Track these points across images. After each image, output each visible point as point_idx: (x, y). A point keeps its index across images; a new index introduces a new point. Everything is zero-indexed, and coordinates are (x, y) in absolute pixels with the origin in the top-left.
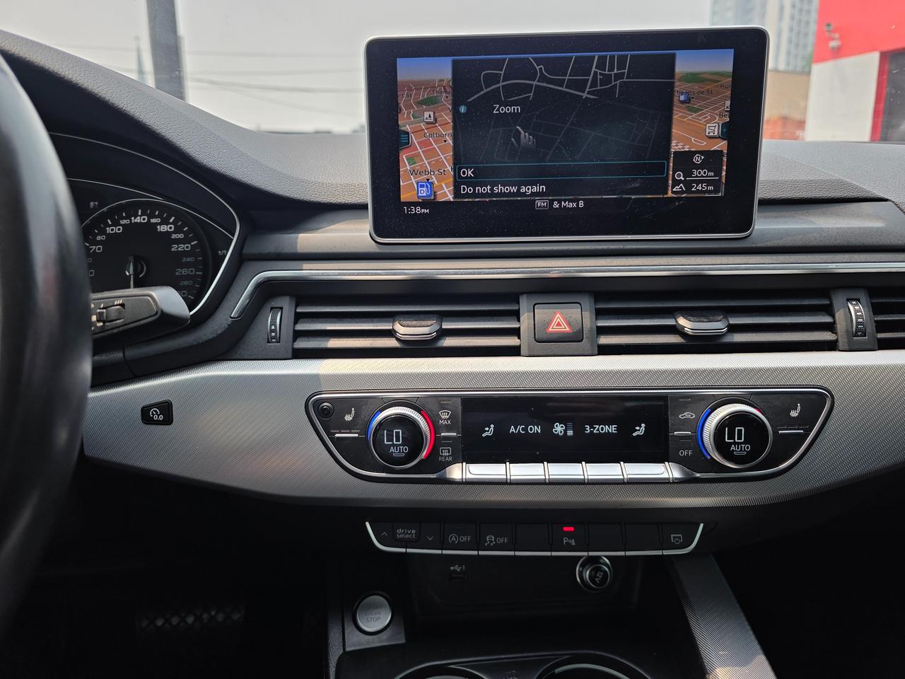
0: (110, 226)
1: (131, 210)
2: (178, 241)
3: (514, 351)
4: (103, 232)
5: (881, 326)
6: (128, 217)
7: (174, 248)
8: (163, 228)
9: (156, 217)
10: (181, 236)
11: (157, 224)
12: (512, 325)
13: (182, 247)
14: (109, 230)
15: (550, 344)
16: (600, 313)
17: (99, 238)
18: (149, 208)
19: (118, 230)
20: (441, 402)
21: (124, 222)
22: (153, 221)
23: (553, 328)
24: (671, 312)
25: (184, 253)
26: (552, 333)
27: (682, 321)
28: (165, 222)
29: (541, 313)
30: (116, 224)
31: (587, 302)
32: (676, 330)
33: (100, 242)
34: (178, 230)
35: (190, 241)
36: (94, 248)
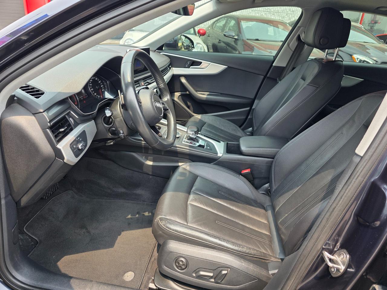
8: (96, 79)
9: (94, 77)
24: (146, 80)
32: (148, 82)
33: (91, 83)
34: (98, 79)
35: (100, 81)
36: (91, 85)
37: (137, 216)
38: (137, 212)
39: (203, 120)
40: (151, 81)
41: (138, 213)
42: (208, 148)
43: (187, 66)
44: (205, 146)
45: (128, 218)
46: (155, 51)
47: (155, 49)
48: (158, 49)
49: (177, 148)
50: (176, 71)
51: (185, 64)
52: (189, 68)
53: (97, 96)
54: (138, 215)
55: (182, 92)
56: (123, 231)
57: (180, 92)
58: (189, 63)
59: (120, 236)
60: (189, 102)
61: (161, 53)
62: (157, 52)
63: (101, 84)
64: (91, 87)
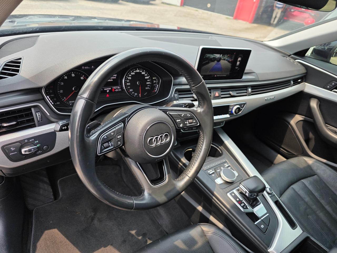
1: (136, 68)
2: (146, 76)
4: (130, 74)
5: (252, 92)
6: (135, 70)
8: (143, 73)
9: (141, 70)
10: (146, 75)
11: (141, 72)
13: (147, 78)
16: (222, 92)
17: (130, 75)
18: (139, 68)
19: (133, 74)
21: (135, 72)
22: (141, 71)
24: (229, 91)
26: (216, 96)
27: (231, 93)
28: (143, 72)
29: (215, 92)
30: (133, 72)
31: (220, 90)
32: (230, 94)
33: (130, 77)
34: (146, 74)
35: (148, 76)
36: (129, 78)
37: (140, 238)
38: (144, 232)
39: (315, 168)
40: (237, 93)
41: (144, 235)
42: (262, 226)
43: (328, 87)
44: (260, 220)
45: (131, 233)
46: (289, 56)
47: (291, 53)
48: (296, 54)
49: (214, 197)
50: (309, 88)
51: (327, 84)
52: (331, 91)
53: (133, 93)
54: (142, 238)
55: (306, 118)
56: (112, 245)
57: (304, 117)
58: (333, 84)
59: (104, 249)
60: (312, 133)
61: (296, 60)
62: (292, 58)
63: (148, 80)
64: (128, 81)
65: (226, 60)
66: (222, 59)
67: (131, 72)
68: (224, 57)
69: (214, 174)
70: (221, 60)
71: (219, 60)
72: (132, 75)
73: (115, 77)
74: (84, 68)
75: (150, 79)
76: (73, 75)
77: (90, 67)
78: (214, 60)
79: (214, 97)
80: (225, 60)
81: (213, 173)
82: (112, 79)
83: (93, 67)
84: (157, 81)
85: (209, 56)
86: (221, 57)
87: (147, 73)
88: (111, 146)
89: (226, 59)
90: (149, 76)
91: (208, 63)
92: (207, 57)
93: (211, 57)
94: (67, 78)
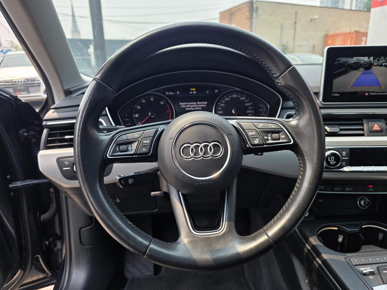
0: (226, 98)
1: (232, 93)
2: (247, 103)
3: (362, 135)
4: (224, 100)
6: (231, 95)
7: (246, 105)
8: (242, 99)
10: (247, 101)
11: (240, 97)
12: (361, 127)
13: (248, 104)
14: (226, 99)
15: (373, 133)
17: (223, 102)
18: (237, 92)
19: (228, 99)
20: (343, 149)
21: (230, 97)
22: (239, 96)
23: (375, 128)
25: (249, 106)
26: (374, 130)
28: (242, 97)
29: (370, 124)
30: (227, 97)
31: (384, 121)
33: (223, 103)
34: (246, 99)
35: (250, 102)
36: (221, 105)
63: (249, 108)
64: (219, 108)
65: (385, 66)
66: (375, 64)
67: (225, 98)
68: (378, 61)
69: (374, 276)
70: (373, 67)
71: (368, 67)
72: (226, 101)
73: (204, 104)
74: (168, 94)
75: (252, 107)
76: (152, 99)
77: (175, 93)
78: (356, 66)
79: (370, 132)
80: (381, 65)
81: (372, 273)
82: (200, 107)
83: (178, 92)
84: (264, 110)
85: (346, 61)
86: (372, 62)
87: (248, 99)
88: (130, 150)
89: (384, 64)
90: (252, 103)
91: (345, 72)
92: (340, 62)
93: (350, 61)
94: (144, 102)
